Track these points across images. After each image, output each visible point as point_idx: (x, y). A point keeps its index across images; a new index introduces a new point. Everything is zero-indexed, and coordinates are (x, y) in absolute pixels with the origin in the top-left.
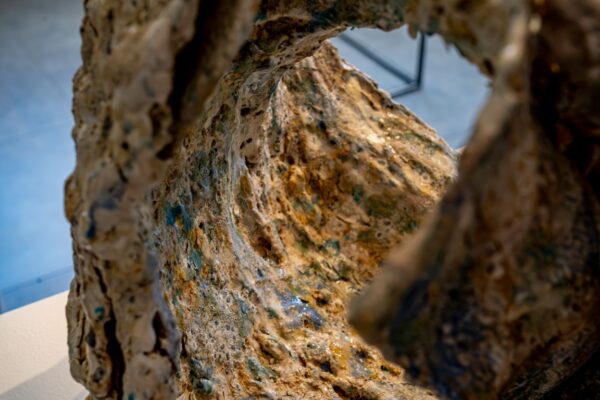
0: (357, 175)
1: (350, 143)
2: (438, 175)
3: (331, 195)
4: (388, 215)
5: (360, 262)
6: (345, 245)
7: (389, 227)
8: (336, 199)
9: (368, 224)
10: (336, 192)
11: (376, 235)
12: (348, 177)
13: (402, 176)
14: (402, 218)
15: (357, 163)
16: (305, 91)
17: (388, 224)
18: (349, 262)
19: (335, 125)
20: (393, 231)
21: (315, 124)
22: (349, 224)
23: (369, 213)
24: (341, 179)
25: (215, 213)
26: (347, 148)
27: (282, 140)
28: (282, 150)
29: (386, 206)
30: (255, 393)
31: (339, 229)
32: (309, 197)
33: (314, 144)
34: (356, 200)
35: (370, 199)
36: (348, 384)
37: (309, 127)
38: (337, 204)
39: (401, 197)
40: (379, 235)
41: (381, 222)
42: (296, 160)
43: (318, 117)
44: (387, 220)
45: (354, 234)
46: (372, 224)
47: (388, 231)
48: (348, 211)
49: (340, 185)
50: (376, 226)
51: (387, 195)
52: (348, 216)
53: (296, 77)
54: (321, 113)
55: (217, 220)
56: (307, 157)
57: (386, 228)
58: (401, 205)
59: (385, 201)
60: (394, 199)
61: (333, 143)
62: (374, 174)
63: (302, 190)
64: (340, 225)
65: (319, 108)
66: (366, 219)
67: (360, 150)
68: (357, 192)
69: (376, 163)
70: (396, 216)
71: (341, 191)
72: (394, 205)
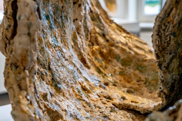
0: (117, 51)
1: (114, 41)
2: (146, 50)
3: (108, 59)
4: (129, 65)
5: (120, 81)
6: (114, 76)
7: (130, 69)
8: (110, 61)
9: (122, 69)
10: (110, 58)
11: (126, 73)
12: (114, 52)
13: (133, 51)
14: (135, 65)
15: (117, 47)
16: (97, 22)
17: (129, 68)
18: (116, 80)
19: (108, 35)
20: (132, 71)
21: (101, 34)
22: (115, 70)
23: (123, 65)
24: (111, 53)
25: (63, 33)
26: (113, 42)
27: (89, 35)
28: (89, 39)
29: (129, 61)
30: (79, 98)
31: (112, 71)
32: (100, 57)
33: (101, 40)
34: (118, 61)
35: (123, 60)
36: (118, 103)
37: (99, 34)
38: (110, 63)
39: (134, 57)
40: (127, 73)
41: (127, 68)
42: (95, 44)
43: (102, 32)
44: (129, 67)
45: (118, 73)
46: (124, 69)
47: (130, 71)
48: (115, 65)
49: (111, 55)
50: (126, 69)
51: (129, 57)
52: (115, 66)
53: (93, 16)
54: (103, 30)
55: (64, 36)
56: (98, 43)
57: (129, 70)
58: (134, 60)
59: (128, 60)
60: (131, 58)
61: (108, 41)
62: (123, 50)
63: (97, 54)
64: (112, 70)
65: (102, 28)
66: (121, 67)
67: (117, 43)
68: (117, 57)
69: (124, 47)
70: (132, 65)
71: (112, 58)
72: (131, 61)
